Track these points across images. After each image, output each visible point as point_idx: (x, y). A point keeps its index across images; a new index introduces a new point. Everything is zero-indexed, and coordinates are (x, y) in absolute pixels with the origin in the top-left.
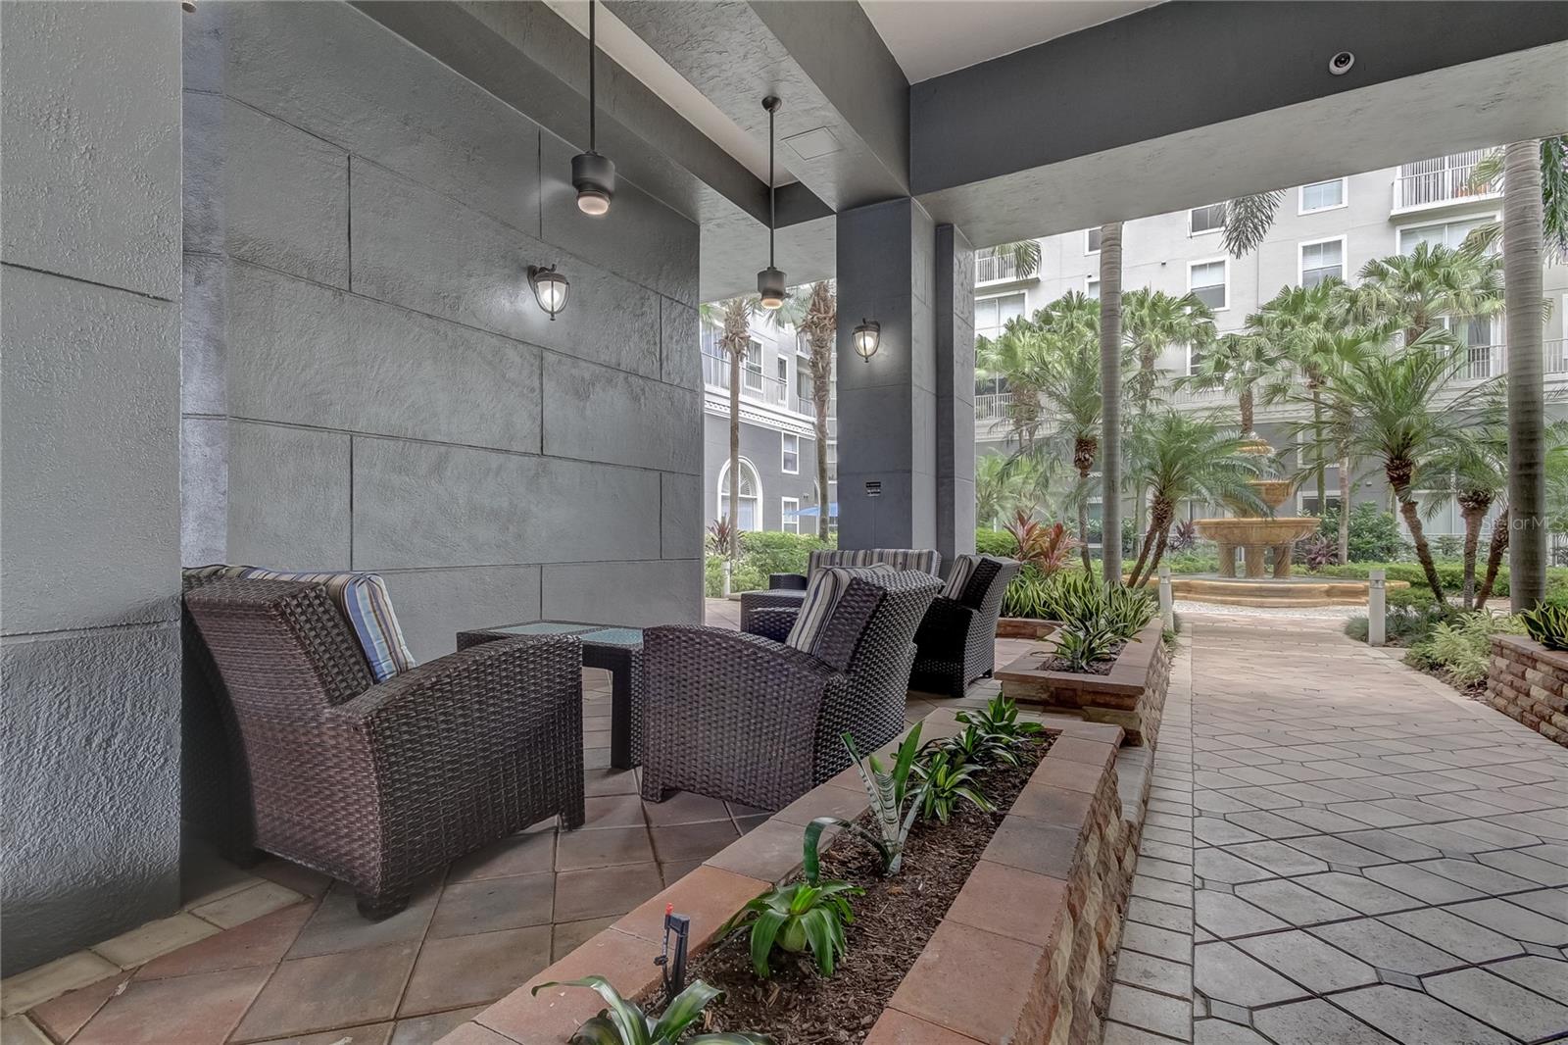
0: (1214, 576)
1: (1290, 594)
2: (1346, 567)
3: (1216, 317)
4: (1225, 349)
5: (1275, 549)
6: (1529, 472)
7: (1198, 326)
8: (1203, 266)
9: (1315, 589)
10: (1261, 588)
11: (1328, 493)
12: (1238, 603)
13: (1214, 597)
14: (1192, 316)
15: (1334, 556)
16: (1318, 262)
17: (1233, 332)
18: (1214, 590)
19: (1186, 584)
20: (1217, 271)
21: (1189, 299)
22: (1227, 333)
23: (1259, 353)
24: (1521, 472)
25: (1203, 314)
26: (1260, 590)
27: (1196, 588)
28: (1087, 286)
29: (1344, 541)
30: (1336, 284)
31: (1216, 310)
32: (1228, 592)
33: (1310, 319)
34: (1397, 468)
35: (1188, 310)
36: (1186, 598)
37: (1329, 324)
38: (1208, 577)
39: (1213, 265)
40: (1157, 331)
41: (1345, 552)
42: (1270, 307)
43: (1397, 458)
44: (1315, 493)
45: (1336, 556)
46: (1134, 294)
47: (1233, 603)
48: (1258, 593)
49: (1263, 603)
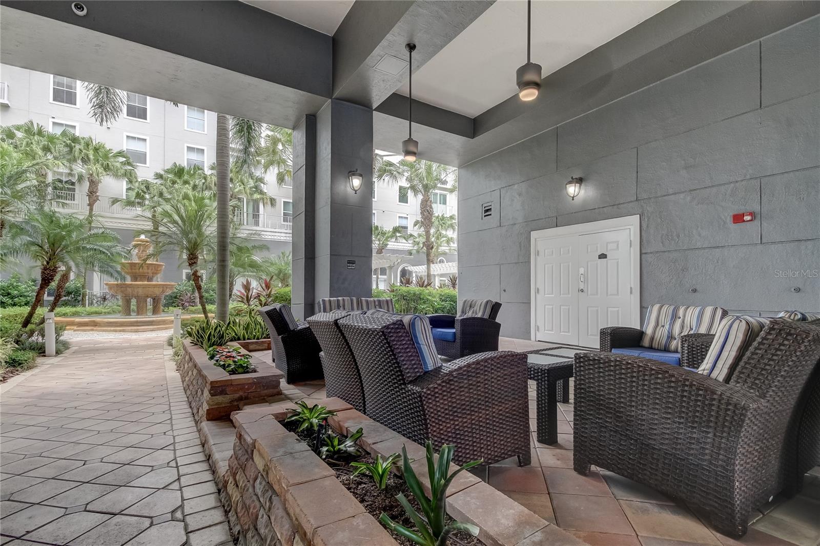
0: (118, 315)
1: (154, 324)
3: (138, 168)
4: (143, 187)
5: (154, 299)
6: (223, 264)
7: (126, 170)
8: (134, 138)
9: (167, 320)
12: (124, 331)
13: (109, 328)
14: (123, 163)
16: (194, 157)
17: (148, 179)
19: (94, 322)
20: (141, 143)
21: (120, 154)
22: (144, 179)
23: (161, 195)
24: (220, 264)
25: (129, 164)
26: (137, 322)
27: (99, 323)
28: (51, 124)
30: (199, 169)
31: (138, 164)
32: (118, 325)
33: (186, 182)
34: (191, 259)
35: (122, 159)
36: (92, 330)
37: (195, 187)
38: (113, 316)
39: (139, 139)
40: (98, 166)
42: (167, 171)
43: (192, 254)
46: (83, 138)
47: (120, 331)
48: (136, 324)
49: (138, 329)
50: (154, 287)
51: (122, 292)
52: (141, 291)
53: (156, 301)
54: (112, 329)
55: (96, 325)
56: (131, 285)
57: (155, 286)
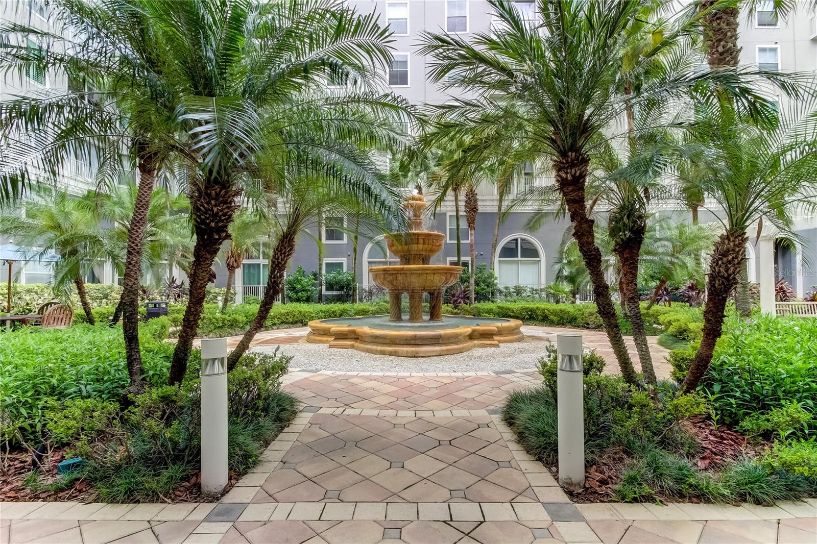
2: (474, 305)
5: (431, 294)
9: (461, 334)
10: (415, 336)
11: (463, 259)
13: (374, 347)
15: (466, 298)
18: (376, 340)
26: (415, 338)
27: (362, 337)
29: (472, 288)
32: (388, 341)
41: (473, 296)
44: (456, 259)
45: (468, 298)
47: (391, 354)
50: (434, 274)
51: (391, 282)
52: (416, 282)
53: (434, 297)
54: (379, 348)
55: (358, 339)
56: (402, 269)
57: (435, 271)
